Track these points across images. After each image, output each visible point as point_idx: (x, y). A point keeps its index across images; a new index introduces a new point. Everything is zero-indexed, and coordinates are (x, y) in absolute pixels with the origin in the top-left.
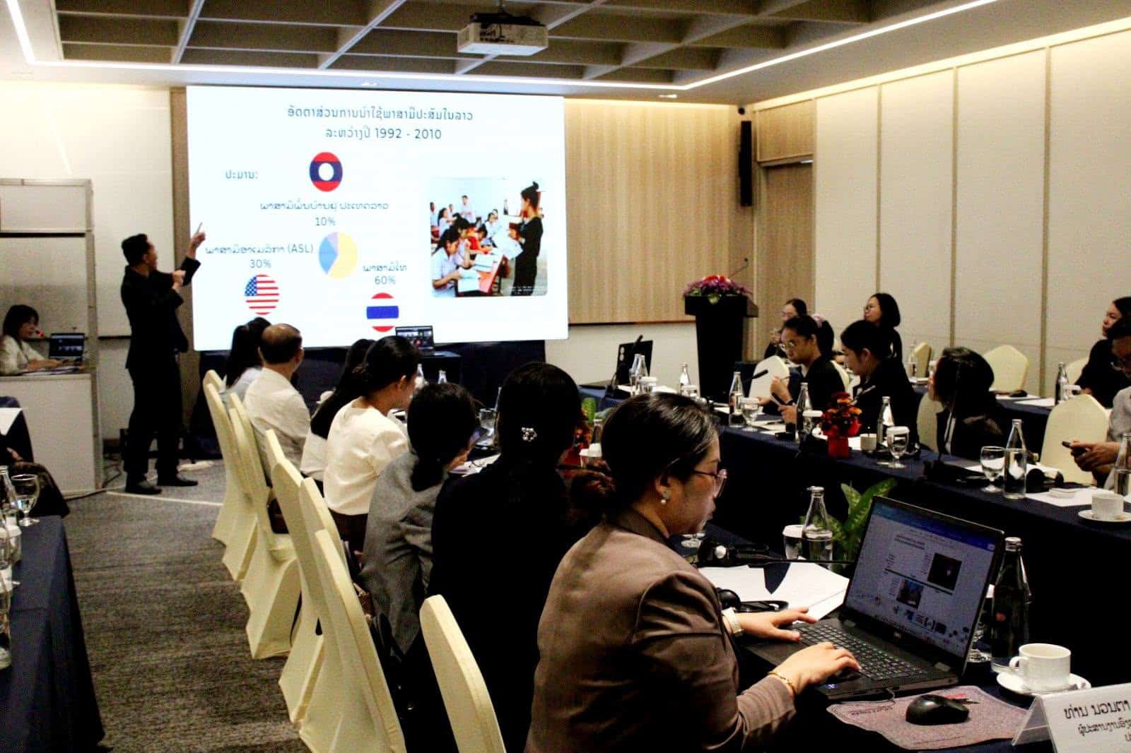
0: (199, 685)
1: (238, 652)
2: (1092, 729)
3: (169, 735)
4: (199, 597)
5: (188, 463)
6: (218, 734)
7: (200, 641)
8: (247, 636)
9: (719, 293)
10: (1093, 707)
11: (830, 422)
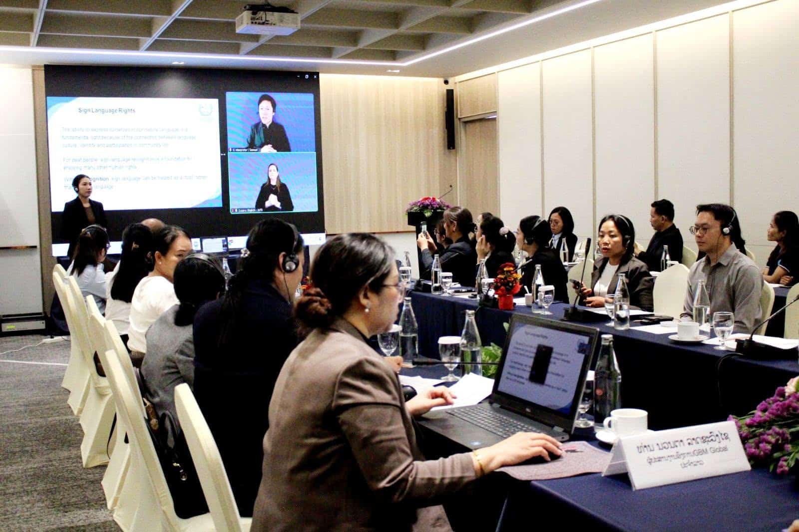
0: (41, 486)
1: (74, 463)
2: (657, 460)
3: (15, 522)
4: (48, 427)
5: (48, 338)
6: (53, 519)
7: (46, 456)
8: (81, 452)
9: (431, 209)
10: (658, 445)
11: (499, 284)
